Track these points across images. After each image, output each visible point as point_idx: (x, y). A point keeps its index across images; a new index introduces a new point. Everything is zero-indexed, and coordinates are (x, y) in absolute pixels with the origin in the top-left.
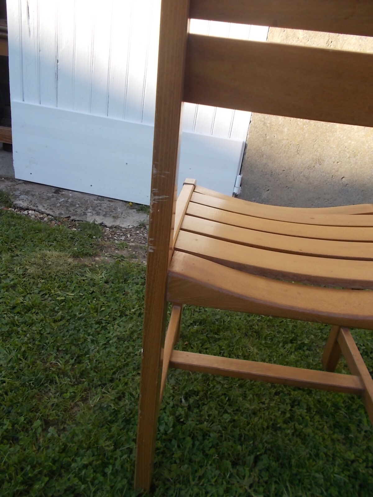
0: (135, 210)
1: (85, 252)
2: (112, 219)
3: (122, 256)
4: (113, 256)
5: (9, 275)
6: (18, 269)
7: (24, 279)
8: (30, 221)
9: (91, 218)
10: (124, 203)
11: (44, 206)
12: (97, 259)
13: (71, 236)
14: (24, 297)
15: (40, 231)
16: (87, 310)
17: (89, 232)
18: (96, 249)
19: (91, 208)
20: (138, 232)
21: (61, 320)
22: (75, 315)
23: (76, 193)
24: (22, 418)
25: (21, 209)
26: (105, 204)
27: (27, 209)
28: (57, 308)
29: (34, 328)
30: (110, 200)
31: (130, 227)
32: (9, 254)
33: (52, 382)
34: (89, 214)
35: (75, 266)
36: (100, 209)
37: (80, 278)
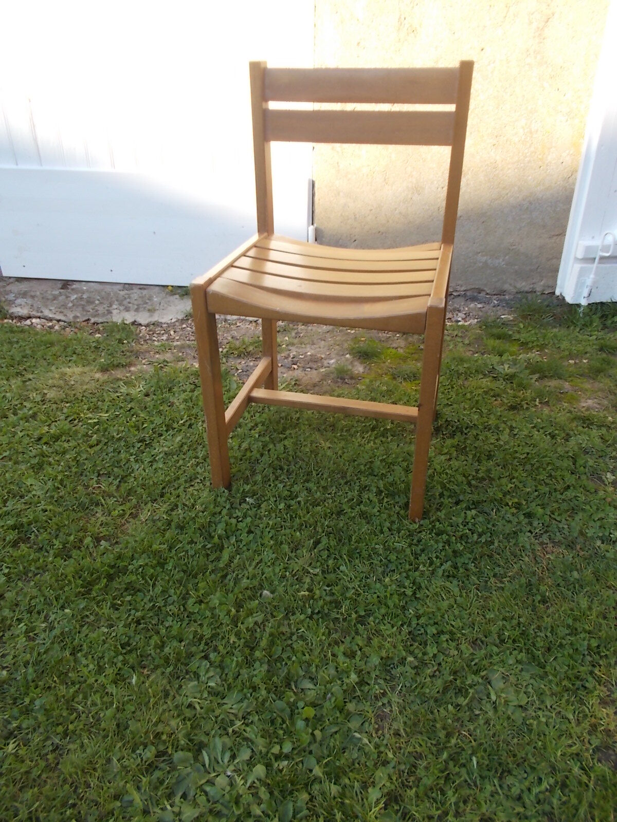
0: (177, 296)
1: (115, 363)
2: (147, 314)
3: (165, 361)
4: (153, 363)
5: (25, 404)
6: (35, 395)
7: (45, 406)
8: (37, 334)
9: (120, 316)
10: (162, 288)
11: (50, 310)
12: (133, 369)
13: (94, 344)
14: (49, 425)
15: (52, 344)
16: (126, 430)
17: (118, 337)
18: (130, 356)
19: (116, 302)
20: (184, 326)
21: (97, 445)
22: (113, 437)
23: (92, 284)
24: (72, 538)
25: (21, 318)
26: (135, 294)
27: (29, 317)
28: (91, 432)
29: (68, 456)
30: (141, 287)
31: (173, 321)
32: (19, 379)
33: (97, 505)
34: (115, 312)
35: (105, 382)
36: (129, 303)
37: (114, 395)
